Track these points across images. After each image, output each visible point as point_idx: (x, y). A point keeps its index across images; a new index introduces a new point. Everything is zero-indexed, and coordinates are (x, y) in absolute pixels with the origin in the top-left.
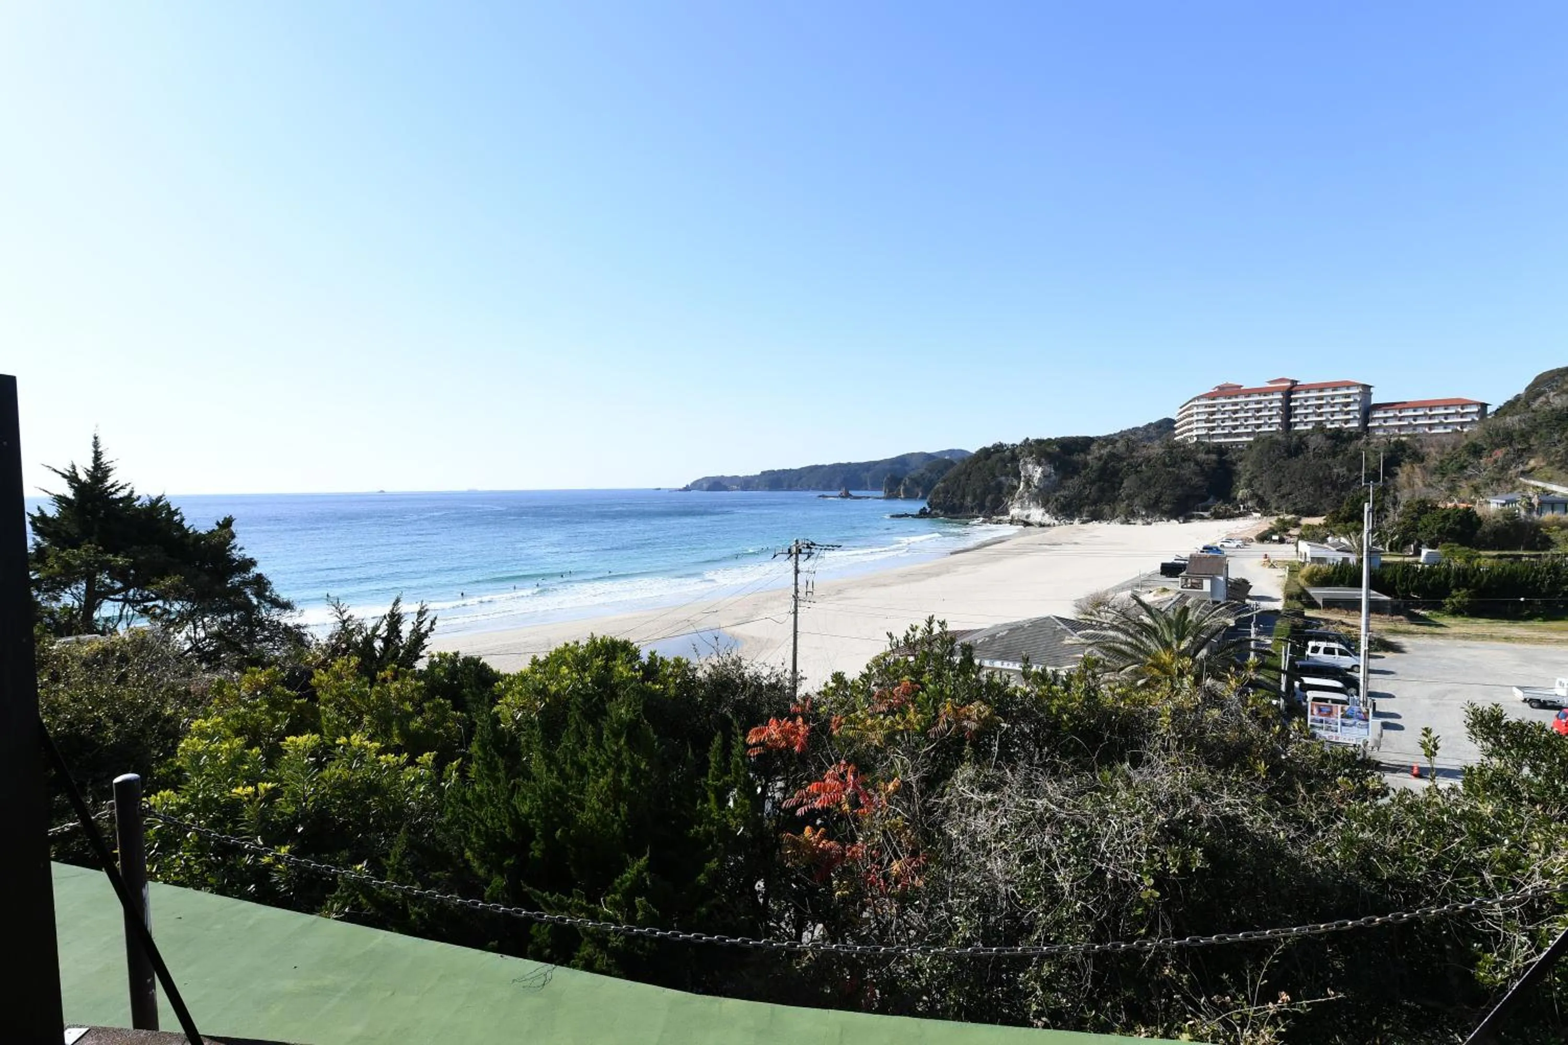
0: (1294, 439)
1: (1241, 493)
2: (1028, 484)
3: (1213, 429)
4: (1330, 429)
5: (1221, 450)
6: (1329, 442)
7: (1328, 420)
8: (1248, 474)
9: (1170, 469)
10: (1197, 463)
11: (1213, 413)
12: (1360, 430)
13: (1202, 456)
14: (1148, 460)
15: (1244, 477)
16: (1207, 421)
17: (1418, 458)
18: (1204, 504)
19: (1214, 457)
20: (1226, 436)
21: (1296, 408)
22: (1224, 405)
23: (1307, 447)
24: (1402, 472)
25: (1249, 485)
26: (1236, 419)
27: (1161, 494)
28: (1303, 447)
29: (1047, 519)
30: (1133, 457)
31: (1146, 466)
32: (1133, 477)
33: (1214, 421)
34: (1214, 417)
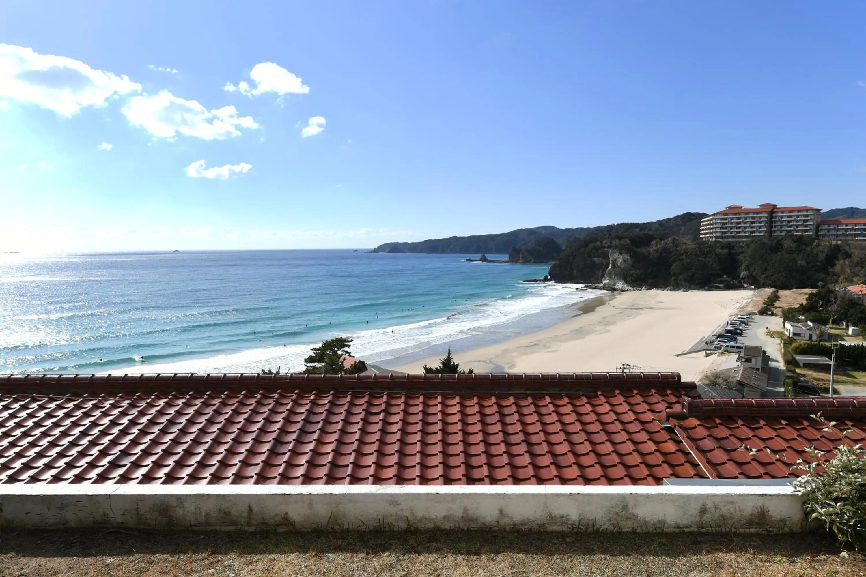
0: (775, 241)
1: (743, 274)
2: (614, 266)
3: (725, 233)
4: (796, 235)
5: (730, 246)
6: (795, 244)
7: (794, 230)
8: (747, 262)
9: (700, 259)
10: (716, 254)
11: (726, 223)
12: (813, 237)
13: (719, 251)
14: (686, 252)
15: (744, 264)
16: (721, 228)
17: (848, 255)
18: (720, 279)
19: (726, 251)
20: (733, 237)
21: (775, 222)
22: (732, 219)
23: (782, 247)
24: (839, 264)
25: (747, 269)
26: (739, 228)
27: (694, 274)
28: (780, 247)
29: (626, 287)
30: (677, 250)
31: (686, 256)
32: (678, 263)
33: (726, 228)
34: (726, 226)
